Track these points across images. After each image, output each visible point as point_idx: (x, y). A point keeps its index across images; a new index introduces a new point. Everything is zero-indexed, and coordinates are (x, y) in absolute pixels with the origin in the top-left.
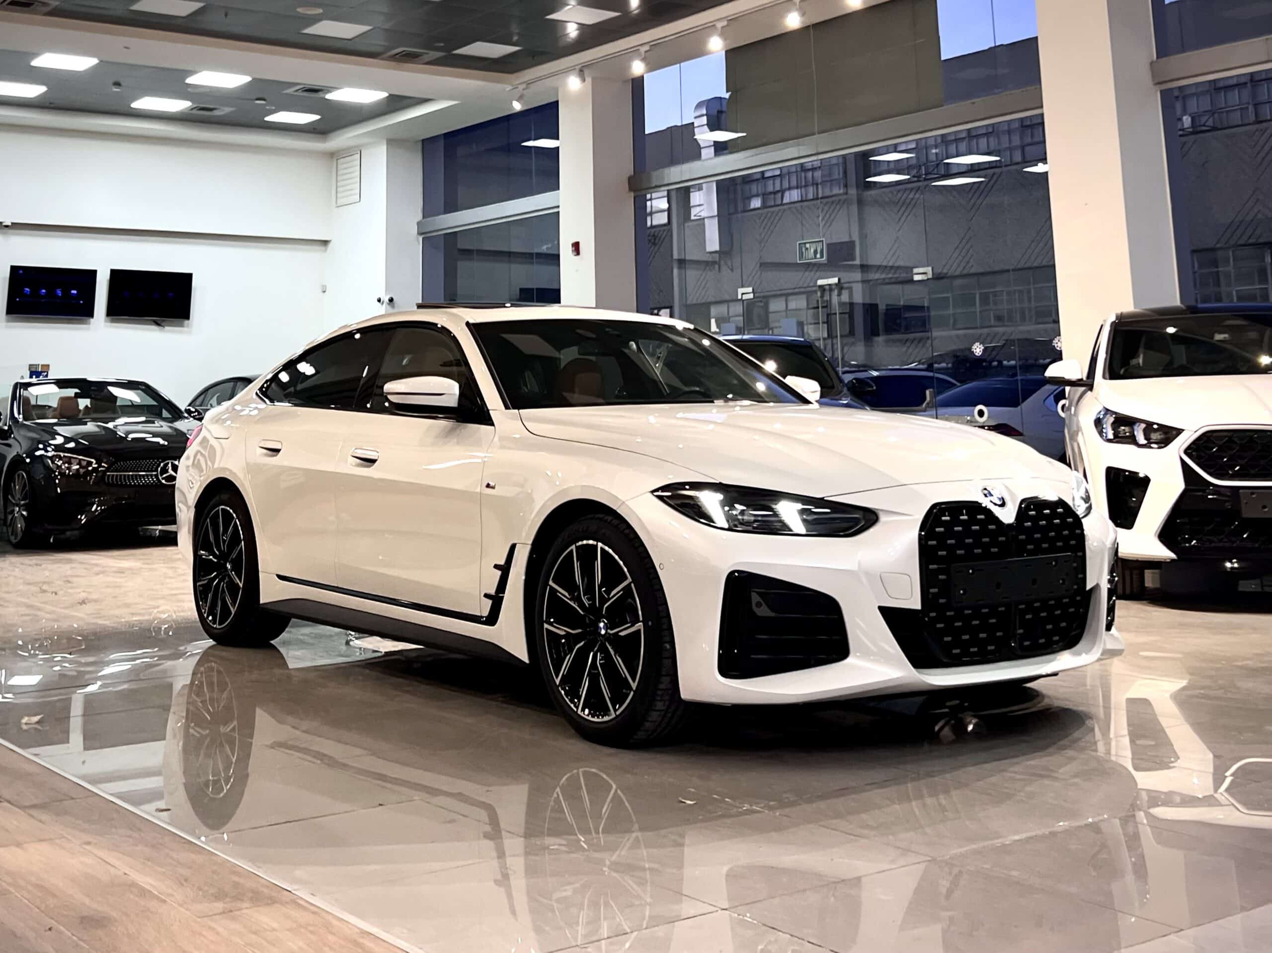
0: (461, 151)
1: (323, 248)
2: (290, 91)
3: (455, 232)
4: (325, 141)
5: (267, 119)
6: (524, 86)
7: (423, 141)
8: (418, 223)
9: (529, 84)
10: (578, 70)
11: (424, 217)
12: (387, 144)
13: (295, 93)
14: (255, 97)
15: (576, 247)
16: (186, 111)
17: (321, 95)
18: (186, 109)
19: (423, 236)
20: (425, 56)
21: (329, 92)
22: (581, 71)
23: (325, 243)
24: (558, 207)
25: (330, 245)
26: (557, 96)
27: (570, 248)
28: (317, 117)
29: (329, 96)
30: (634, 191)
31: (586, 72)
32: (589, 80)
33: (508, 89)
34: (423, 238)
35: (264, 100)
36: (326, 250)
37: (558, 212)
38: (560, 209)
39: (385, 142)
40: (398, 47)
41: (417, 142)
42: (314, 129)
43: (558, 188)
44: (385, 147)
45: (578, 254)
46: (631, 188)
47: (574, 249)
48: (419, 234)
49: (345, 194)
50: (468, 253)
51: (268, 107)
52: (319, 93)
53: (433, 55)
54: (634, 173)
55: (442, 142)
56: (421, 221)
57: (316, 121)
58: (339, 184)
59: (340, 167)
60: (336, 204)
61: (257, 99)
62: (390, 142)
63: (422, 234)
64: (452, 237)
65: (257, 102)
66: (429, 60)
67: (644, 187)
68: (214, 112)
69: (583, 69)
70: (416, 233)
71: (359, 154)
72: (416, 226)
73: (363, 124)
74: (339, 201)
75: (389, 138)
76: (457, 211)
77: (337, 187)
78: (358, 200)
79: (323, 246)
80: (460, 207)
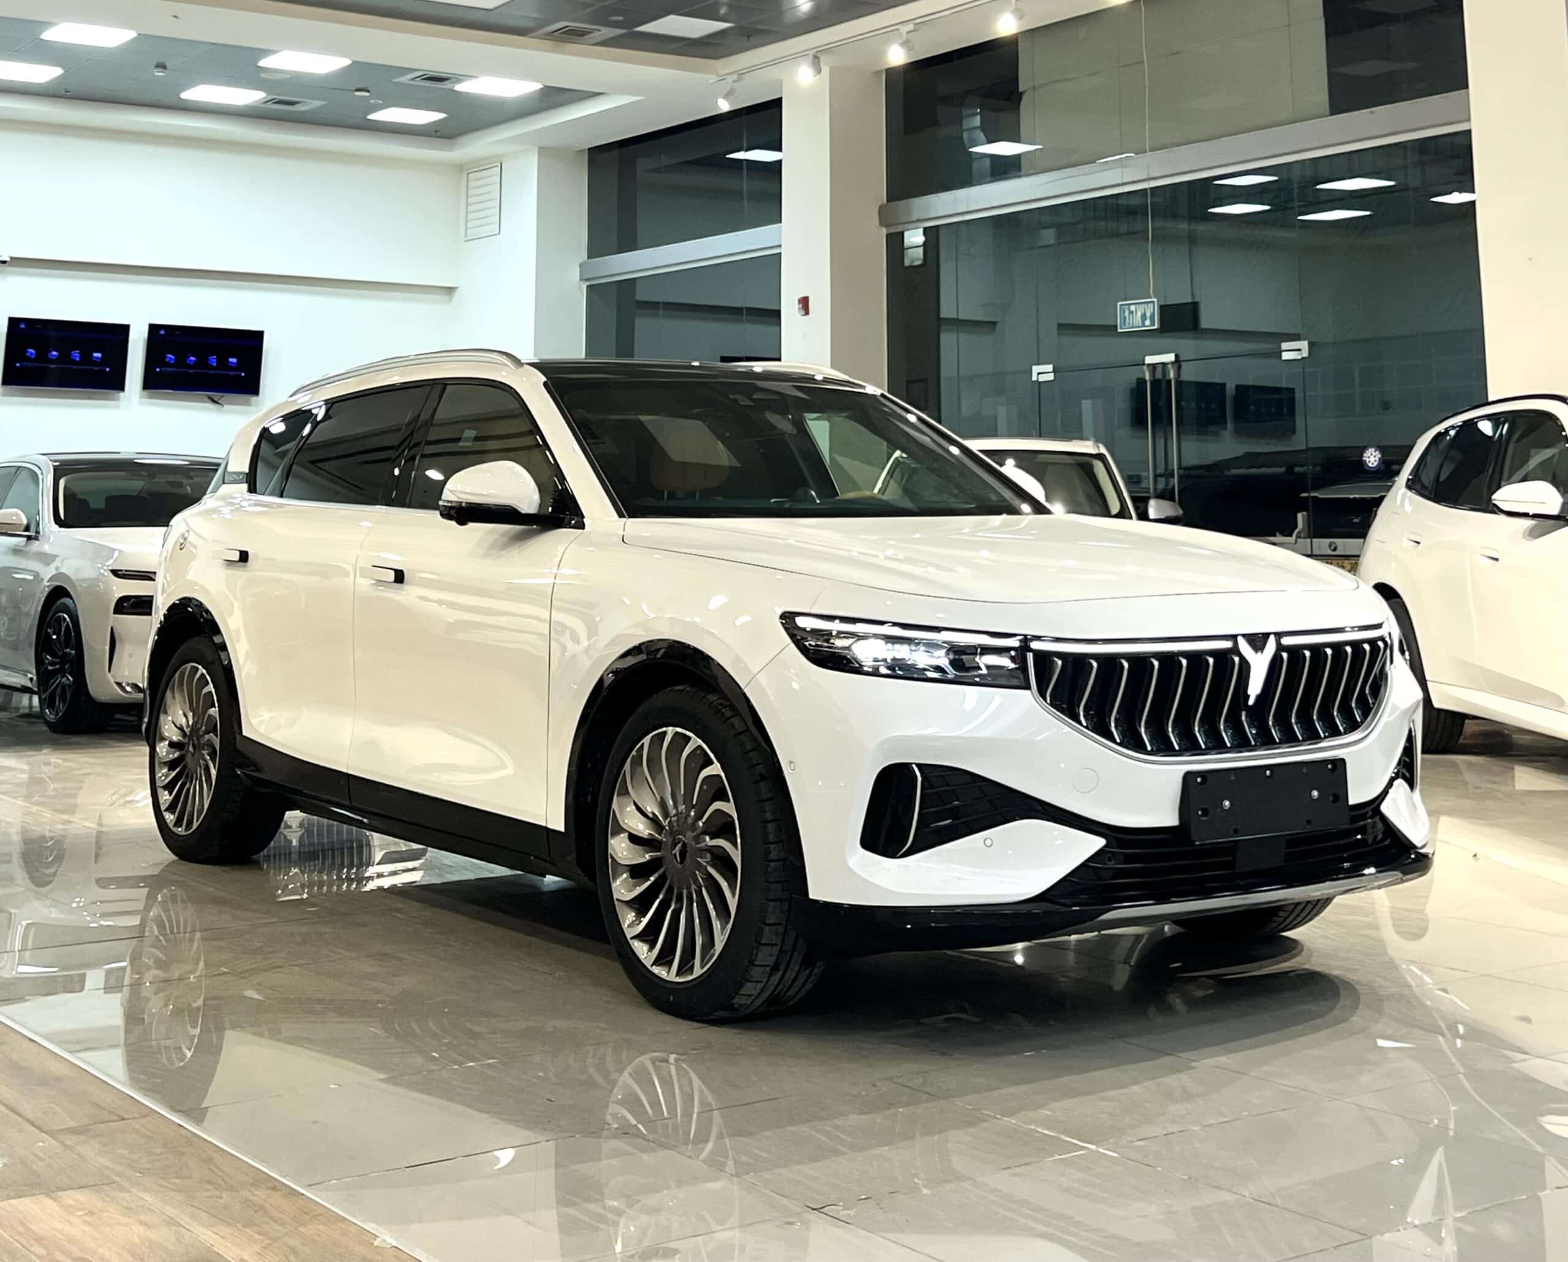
0: (643, 164)
1: (446, 298)
2: (405, 79)
3: (632, 279)
4: (452, 150)
5: (371, 117)
6: (735, 77)
7: (590, 149)
8: (581, 265)
9: (741, 75)
10: (811, 57)
11: (588, 258)
12: (539, 154)
13: (413, 83)
14: (353, 89)
15: (804, 303)
16: (257, 104)
17: (446, 85)
18: (257, 102)
19: (588, 283)
20: (592, 35)
21: (459, 79)
22: (816, 57)
23: (450, 290)
24: (780, 246)
25: (457, 293)
26: (781, 92)
27: (796, 306)
28: (442, 116)
29: (459, 87)
30: (887, 226)
31: (823, 59)
32: (825, 70)
33: (712, 81)
34: (588, 287)
35: (368, 91)
36: (450, 300)
37: (780, 254)
38: (783, 250)
39: (536, 151)
40: (558, 21)
41: (582, 151)
42: (437, 132)
43: (780, 221)
44: (534, 159)
45: (807, 313)
46: (883, 223)
47: (801, 306)
48: (581, 280)
49: (479, 222)
50: (651, 307)
51: (372, 101)
52: (446, 83)
53: (607, 32)
54: (888, 201)
55: (615, 153)
56: (585, 262)
57: (440, 121)
58: (470, 208)
59: (472, 184)
60: (466, 236)
61: (358, 90)
62: (543, 151)
63: (587, 280)
64: (629, 285)
65: (357, 93)
66: (599, 40)
67: (901, 221)
68: (297, 106)
69: (818, 55)
70: (578, 279)
71: (499, 168)
72: (577, 270)
73: (506, 126)
74: (469, 232)
75: (541, 146)
76: (636, 250)
77: (467, 213)
78: (497, 231)
79: (446, 295)
80: (639, 243)
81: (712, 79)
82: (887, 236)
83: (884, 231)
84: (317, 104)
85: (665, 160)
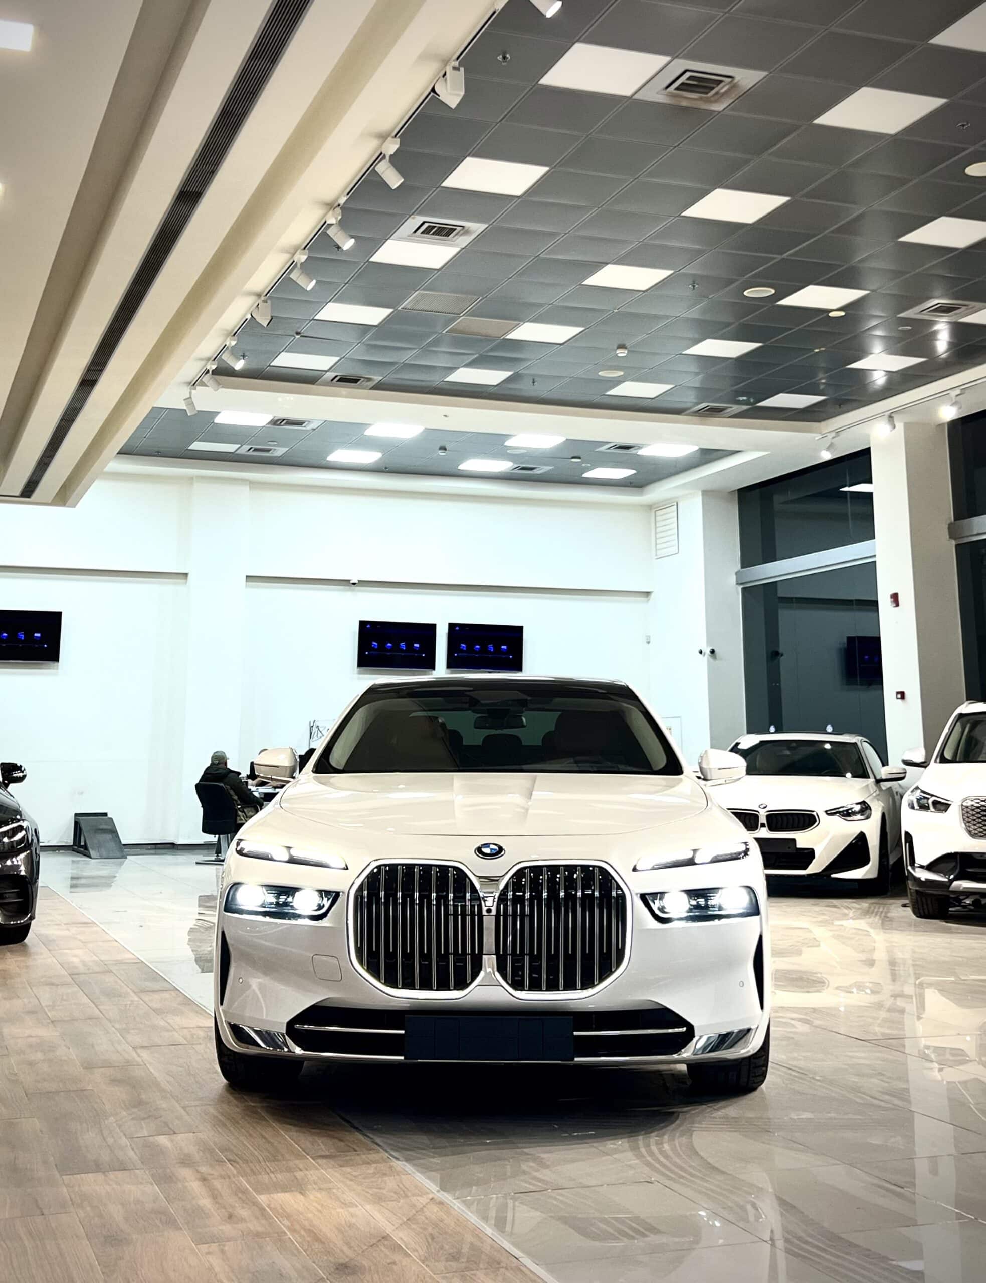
0: (778, 500)
1: (645, 599)
2: (603, 448)
3: (776, 582)
4: (641, 494)
5: (586, 475)
6: (833, 434)
7: (741, 491)
8: (737, 574)
9: (838, 433)
10: (886, 418)
11: (743, 567)
12: (703, 495)
13: (608, 451)
14: (570, 457)
15: (895, 598)
17: (632, 451)
18: (508, 469)
19: (742, 586)
20: (729, 410)
21: (639, 447)
22: (891, 417)
23: (648, 594)
24: (875, 556)
25: (653, 596)
26: (870, 443)
27: (889, 600)
28: (633, 472)
29: (640, 452)
30: (956, 539)
31: (896, 417)
32: (900, 426)
33: (817, 438)
34: (743, 589)
35: (580, 458)
36: (648, 601)
38: (876, 559)
39: (700, 493)
40: (702, 403)
41: (735, 491)
42: (630, 483)
43: (873, 537)
44: (700, 498)
45: (897, 605)
46: (952, 536)
47: (892, 600)
48: (737, 584)
49: (665, 545)
50: (789, 601)
51: (584, 465)
52: (631, 449)
53: (737, 409)
54: (955, 520)
55: (756, 492)
56: (739, 571)
57: (632, 475)
58: (658, 536)
59: (658, 518)
60: (656, 555)
61: (573, 458)
62: (705, 493)
63: (742, 584)
64: (771, 588)
65: (573, 460)
66: (733, 414)
67: (967, 535)
68: (535, 470)
69: (893, 415)
70: (735, 583)
71: (676, 506)
72: (735, 577)
73: (677, 477)
74: (659, 552)
75: (705, 489)
76: (776, 561)
77: (656, 539)
78: (677, 552)
79: (644, 597)
80: (778, 556)
81: (818, 436)
82: (956, 546)
83: (954, 543)
84: (547, 468)
85: (791, 496)
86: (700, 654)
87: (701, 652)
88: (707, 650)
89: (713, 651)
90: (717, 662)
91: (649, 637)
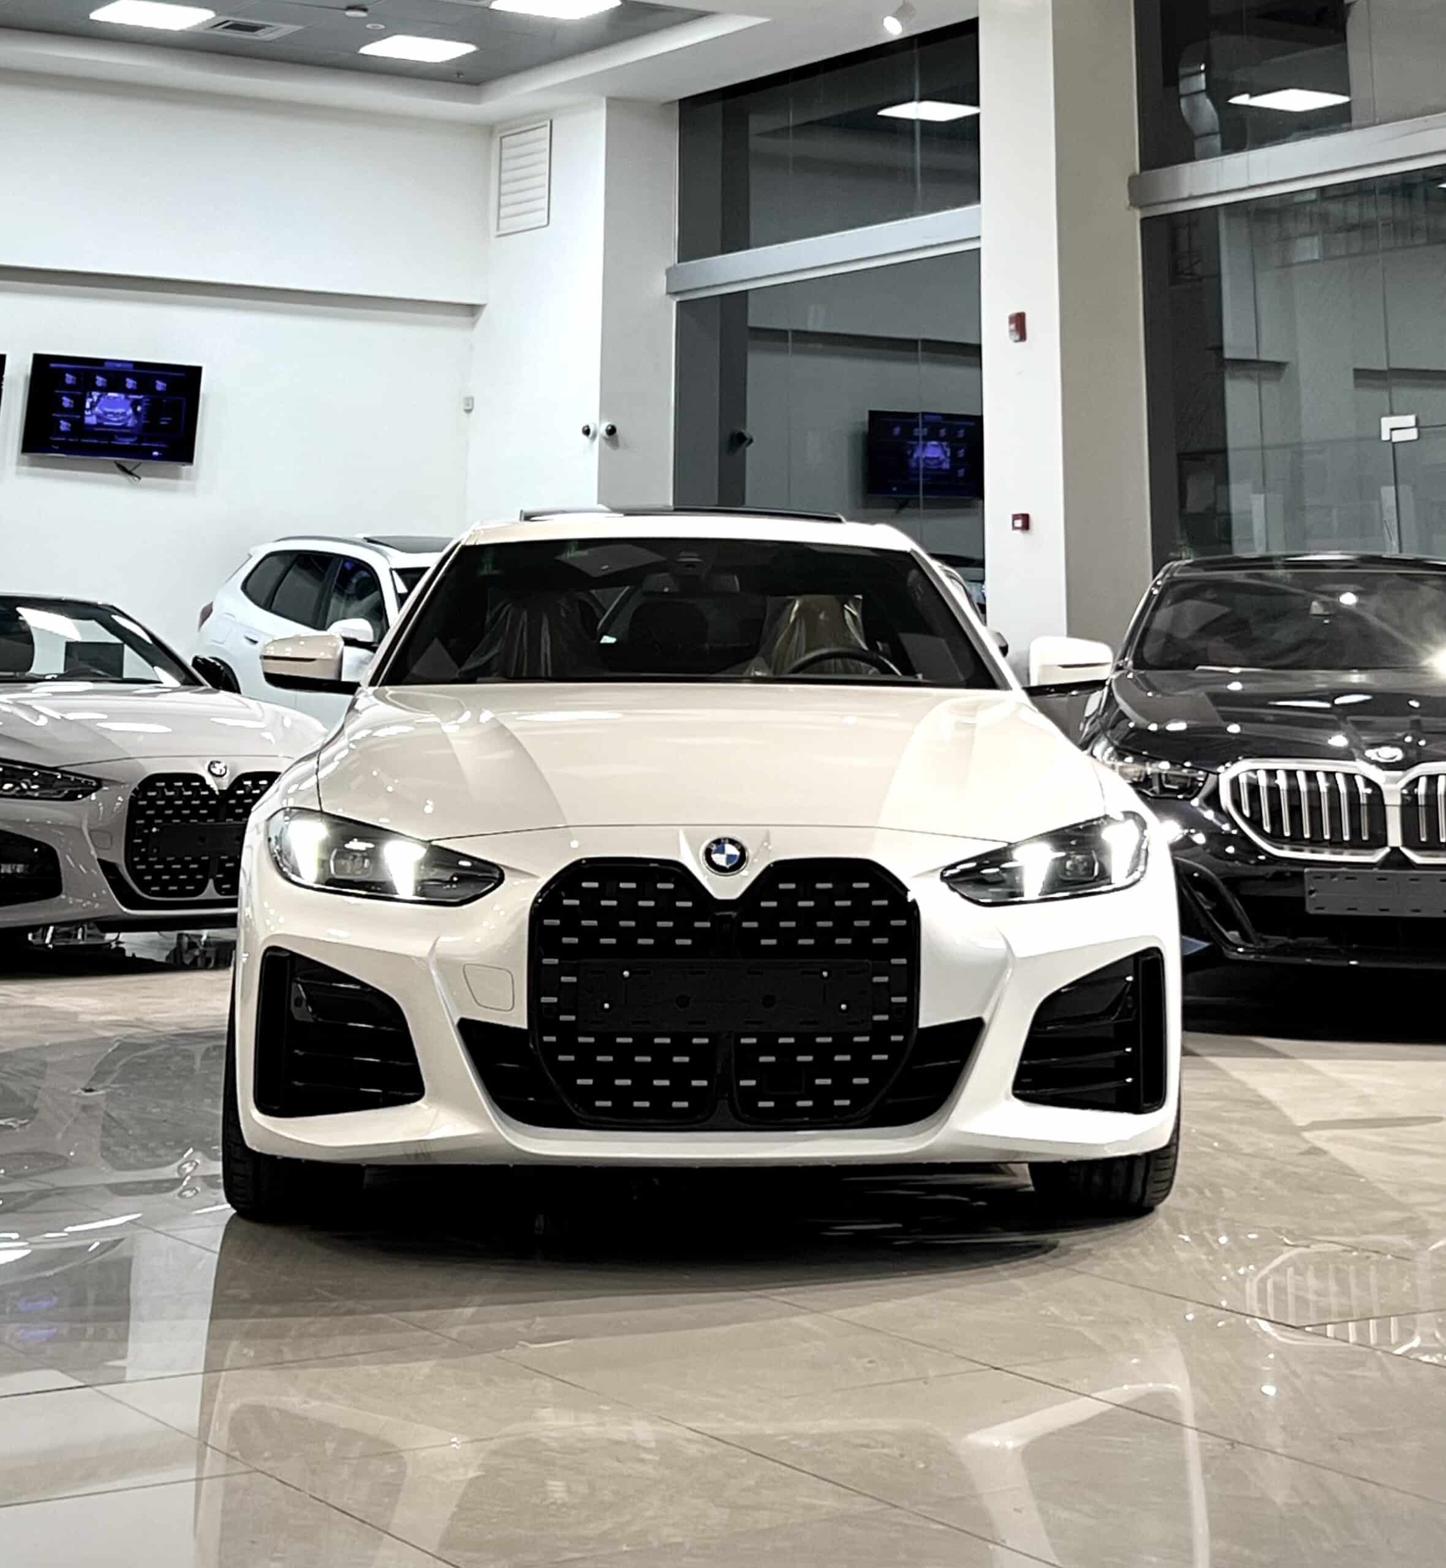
0: (757, 123)
1: (468, 320)
3: (746, 291)
4: (477, 100)
5: (366, 50)
7: (683, 102)
8: (668, 272)
11: (680, 260)
12: (608, 107)
14: (344, 7)
15: (1019, 322)
16: (201, 30)
18: (199, 25)
19: (678, 299)
23: (473, 310)
24: (979, 238)
25: (484, 315)
26: (977, 9)
27: (1006, 327)
28: (470, 48)
30: (1141, 207)
34: (679, 303)
35: (365, 10)
36: (473, 324)
37: (979, 250)
38: (982, 245)
39: (604, 102)
41: (671, 103)
42: (459, 74)
43: (978, 199)
44: (603, 112)
45: (1023, 337)
46: (1136, 200)
47: (1013, 326)
48: (668, 293)
49: (517, 209)
51: (369, 26)
54: (1144, 166)
55: (719, 105)
56: (675, 268)
57: (468, 55)
58: (504, 188)
59: (506, 153)
60: (498, 229)
61: (350, 8)
62: (614, 103)
63: (676, 293)
65: (350, 13)
67: (1166, 198)
68: (259, 32)
70: (664, 291)
71: (548, 128)
72: (665, 278)
73: (562, 65)
74: (503, 223)
75: (612, 95)
76: (748, 247)
77: (500, 195)
78: (546, 223)
79: (467, 316)
80: (752, 240)
82: (1144, 221)
83: (1138, 214)
84: (287, 29)
86: (585, 437)
87: (587, 432)
88: (602, 429)
89: (612, 431)
90: (619, 451)
91: (472, 399)
